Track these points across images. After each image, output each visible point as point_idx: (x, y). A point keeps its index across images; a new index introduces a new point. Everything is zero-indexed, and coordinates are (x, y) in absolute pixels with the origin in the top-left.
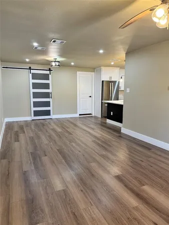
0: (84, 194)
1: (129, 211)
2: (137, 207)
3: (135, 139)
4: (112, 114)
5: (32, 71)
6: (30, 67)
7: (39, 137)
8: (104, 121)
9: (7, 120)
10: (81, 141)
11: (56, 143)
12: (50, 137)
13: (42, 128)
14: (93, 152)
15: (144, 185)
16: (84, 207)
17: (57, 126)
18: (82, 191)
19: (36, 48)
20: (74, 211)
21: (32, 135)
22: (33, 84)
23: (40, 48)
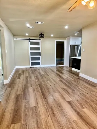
0: (46, 110)
1: (70, 122)
2: (75, 121)
3: (86, 80)
4: (75, 65)
5: (30, 41)
6: (29, 38)
7: (30, 77)
8: (71, 69)
9: (17, 67)
10: (53, 80)
11: (39, 80)
12: (37, 77)
13: (34, 72)
14: (59, 86)
15: (84, 108)
16: (44, 117)
17: (43, 71)
18: (45, 108)
19: (29, 27)
20: (37, 119)
21: (27, 76)
22: (31, 47)
23: (31, 27)
